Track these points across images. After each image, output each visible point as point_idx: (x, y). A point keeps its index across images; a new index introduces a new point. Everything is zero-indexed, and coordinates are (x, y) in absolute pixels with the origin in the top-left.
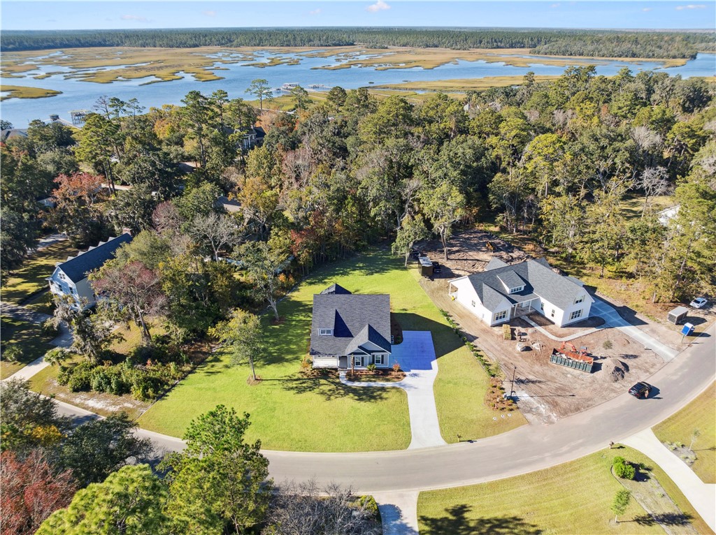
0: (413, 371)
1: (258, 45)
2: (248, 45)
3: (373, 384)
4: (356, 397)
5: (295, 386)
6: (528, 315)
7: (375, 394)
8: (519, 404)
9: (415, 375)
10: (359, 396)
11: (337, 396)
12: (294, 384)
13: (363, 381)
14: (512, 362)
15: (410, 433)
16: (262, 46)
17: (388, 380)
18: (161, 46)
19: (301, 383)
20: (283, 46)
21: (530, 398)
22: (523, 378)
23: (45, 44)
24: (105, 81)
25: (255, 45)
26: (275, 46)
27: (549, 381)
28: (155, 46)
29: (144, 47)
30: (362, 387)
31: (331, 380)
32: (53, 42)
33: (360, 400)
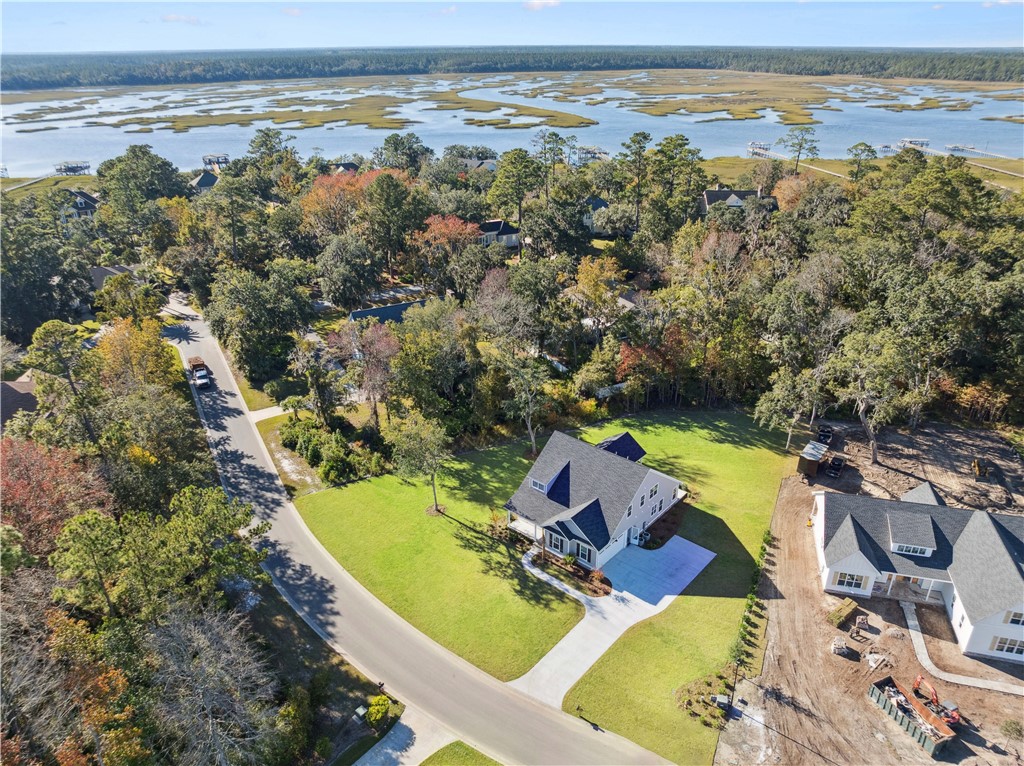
0: (626, 594)
1: (926, 77)
2: (908, 75)
3: (555, 583)
4: (518, 588)
5: (469, 537)
6: (919, 606)
7: (544, 596)
8: (731, 725)
9: (623, 600)
10: (522, 588)
11: (499, 574)
12: (469, 535)
13: (548, 573)
14: (797, 659)
15: (532, 666)
16: (932, 78)
17: (579, 588)
18: (775, 71)
19: (476, 538)
20: (968, 79)
21: (761, 726)
22: (787, 692)
23: (634, 63)
24: (659, 113)
25: (920, 77)
26: (954, 79)
27: (830, 722)
28: (767, 71)
29: (754, 71)
30: (539, 579)
31: (512, 551)
32: (644, 60)
33: (520, 593)
